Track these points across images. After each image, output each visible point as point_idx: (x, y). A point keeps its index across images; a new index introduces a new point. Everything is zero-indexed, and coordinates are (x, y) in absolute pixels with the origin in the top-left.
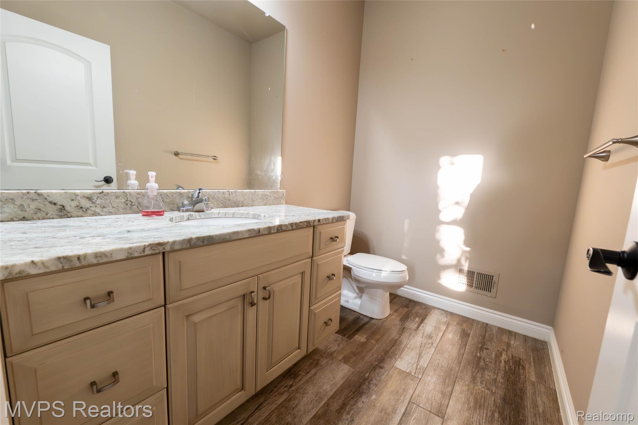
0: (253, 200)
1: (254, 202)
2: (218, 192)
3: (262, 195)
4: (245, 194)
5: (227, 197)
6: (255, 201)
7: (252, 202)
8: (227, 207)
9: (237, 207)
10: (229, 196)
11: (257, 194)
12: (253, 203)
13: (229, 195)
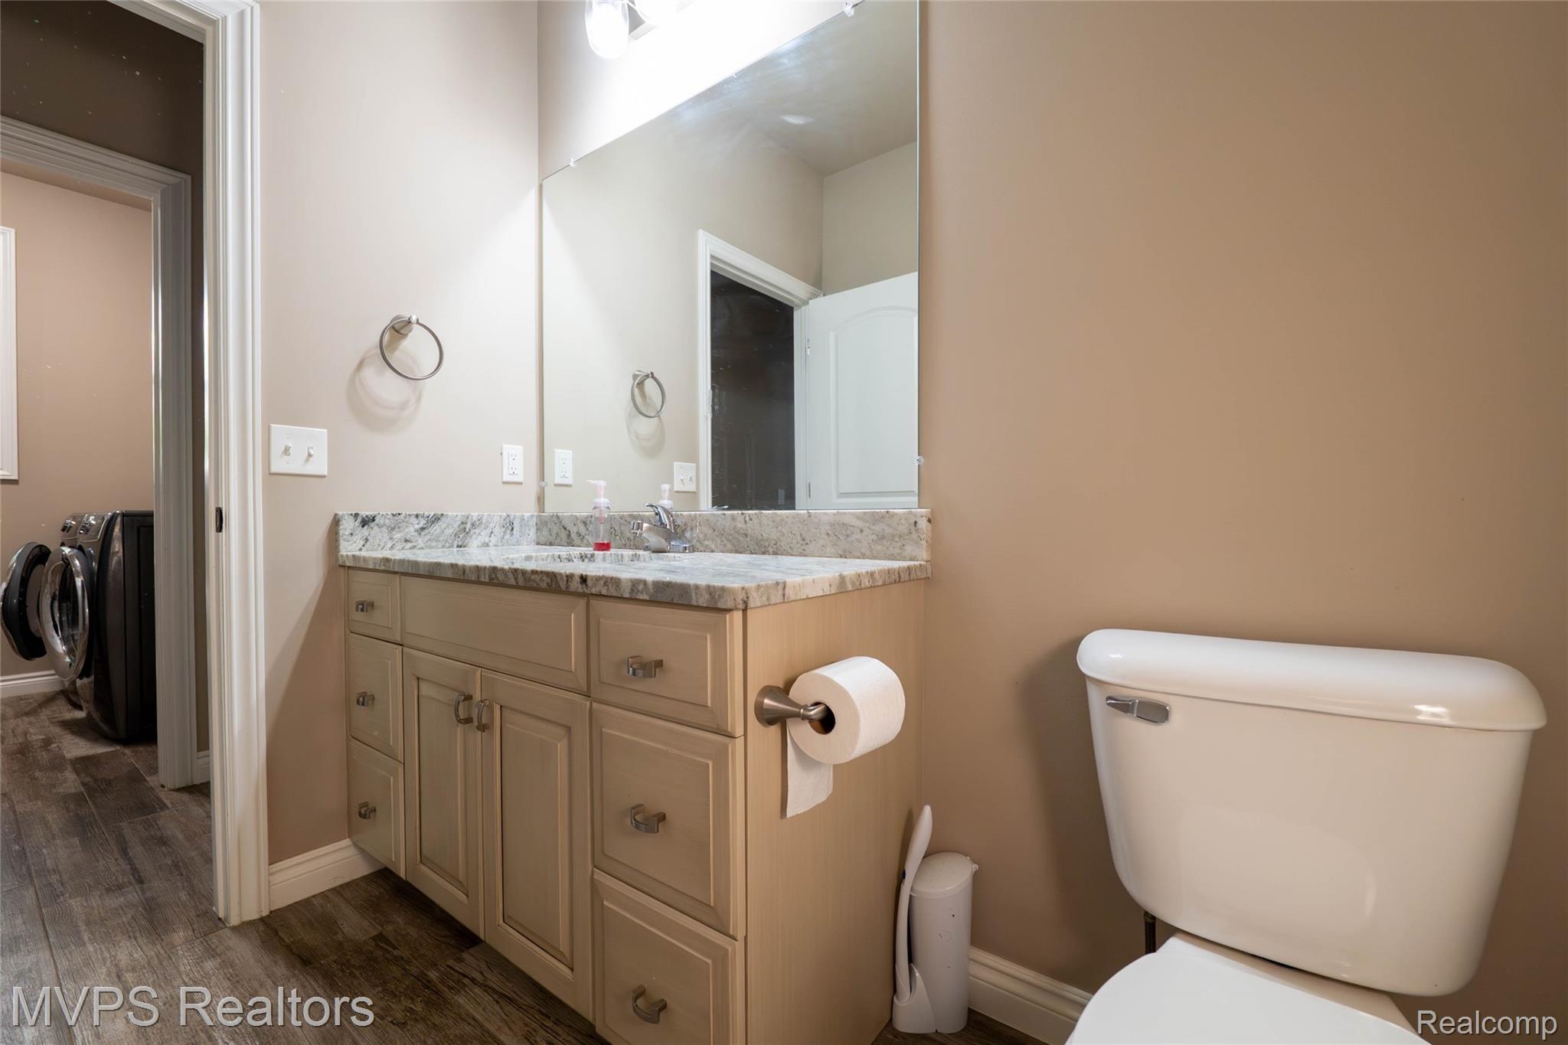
0: (803, 540)
1: (807, 544)
2: (723, 516)
3: (832, 525)
4: (782, 520)
5: (741, 528)
6: (811, 541)
7: (802, 545)
8: (741, 553)
9: (764, 553)
10: (743, 526)
11: (816, 520)
12: (805, 547)
13: (745, 522)
